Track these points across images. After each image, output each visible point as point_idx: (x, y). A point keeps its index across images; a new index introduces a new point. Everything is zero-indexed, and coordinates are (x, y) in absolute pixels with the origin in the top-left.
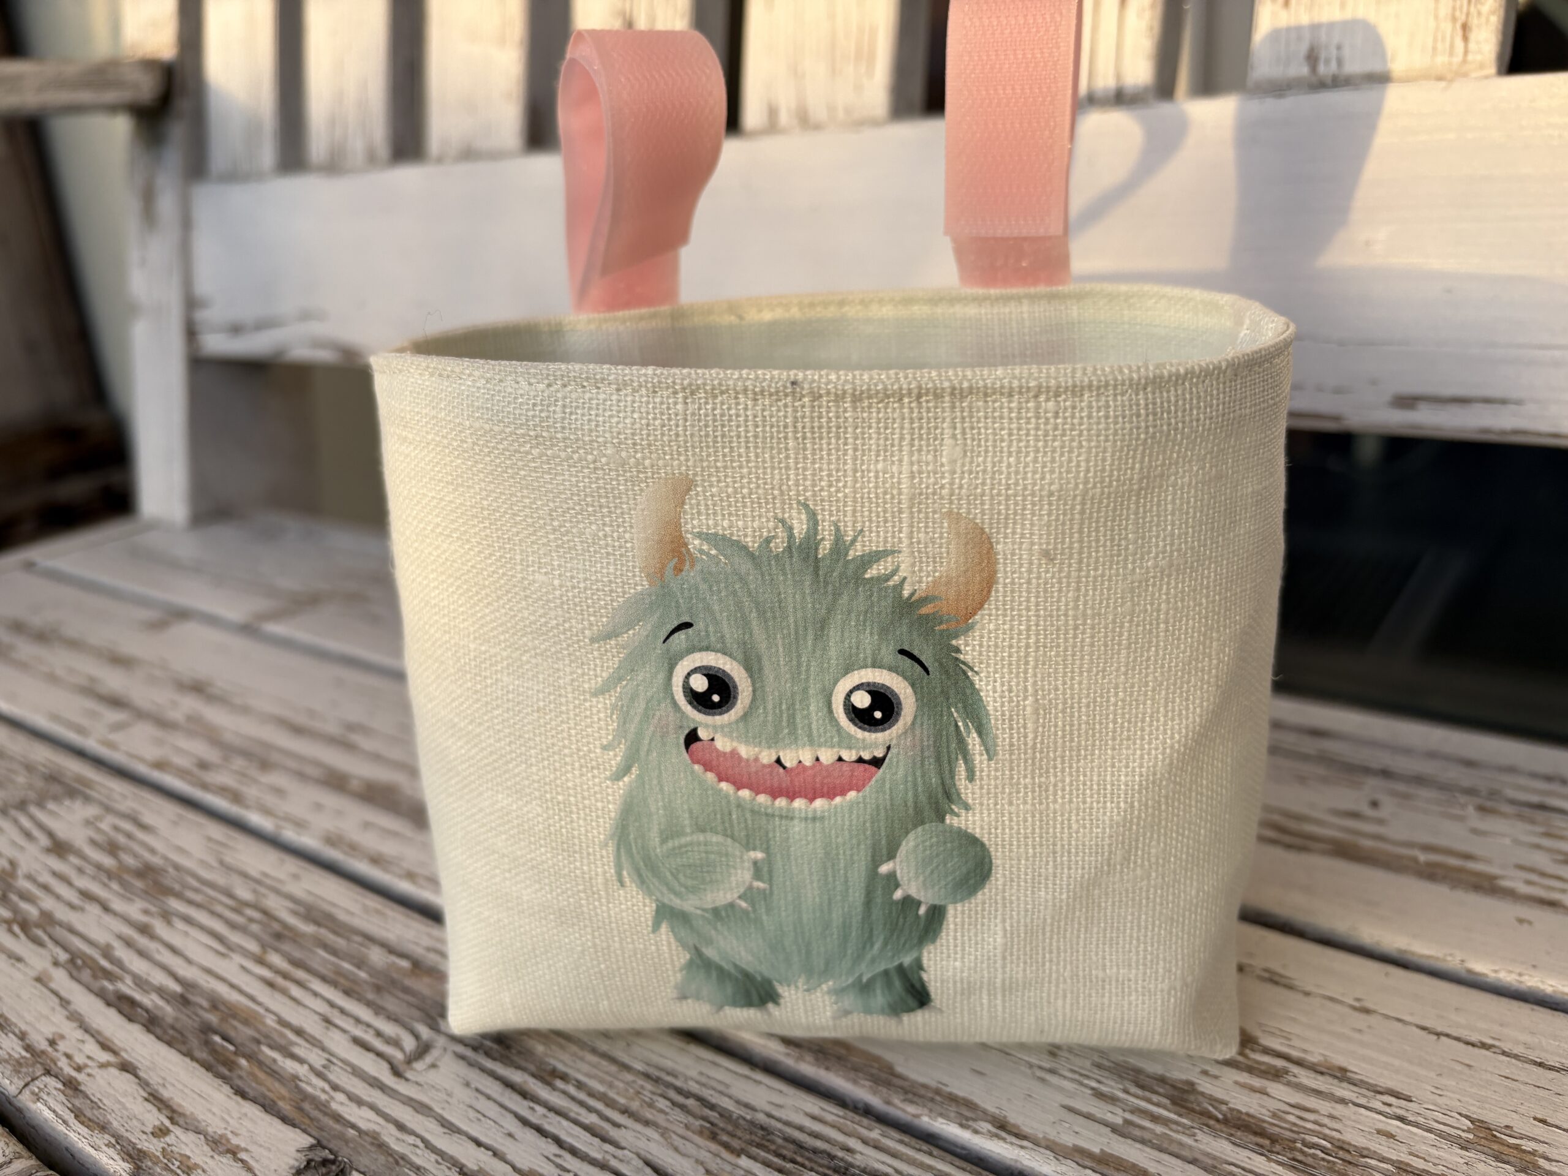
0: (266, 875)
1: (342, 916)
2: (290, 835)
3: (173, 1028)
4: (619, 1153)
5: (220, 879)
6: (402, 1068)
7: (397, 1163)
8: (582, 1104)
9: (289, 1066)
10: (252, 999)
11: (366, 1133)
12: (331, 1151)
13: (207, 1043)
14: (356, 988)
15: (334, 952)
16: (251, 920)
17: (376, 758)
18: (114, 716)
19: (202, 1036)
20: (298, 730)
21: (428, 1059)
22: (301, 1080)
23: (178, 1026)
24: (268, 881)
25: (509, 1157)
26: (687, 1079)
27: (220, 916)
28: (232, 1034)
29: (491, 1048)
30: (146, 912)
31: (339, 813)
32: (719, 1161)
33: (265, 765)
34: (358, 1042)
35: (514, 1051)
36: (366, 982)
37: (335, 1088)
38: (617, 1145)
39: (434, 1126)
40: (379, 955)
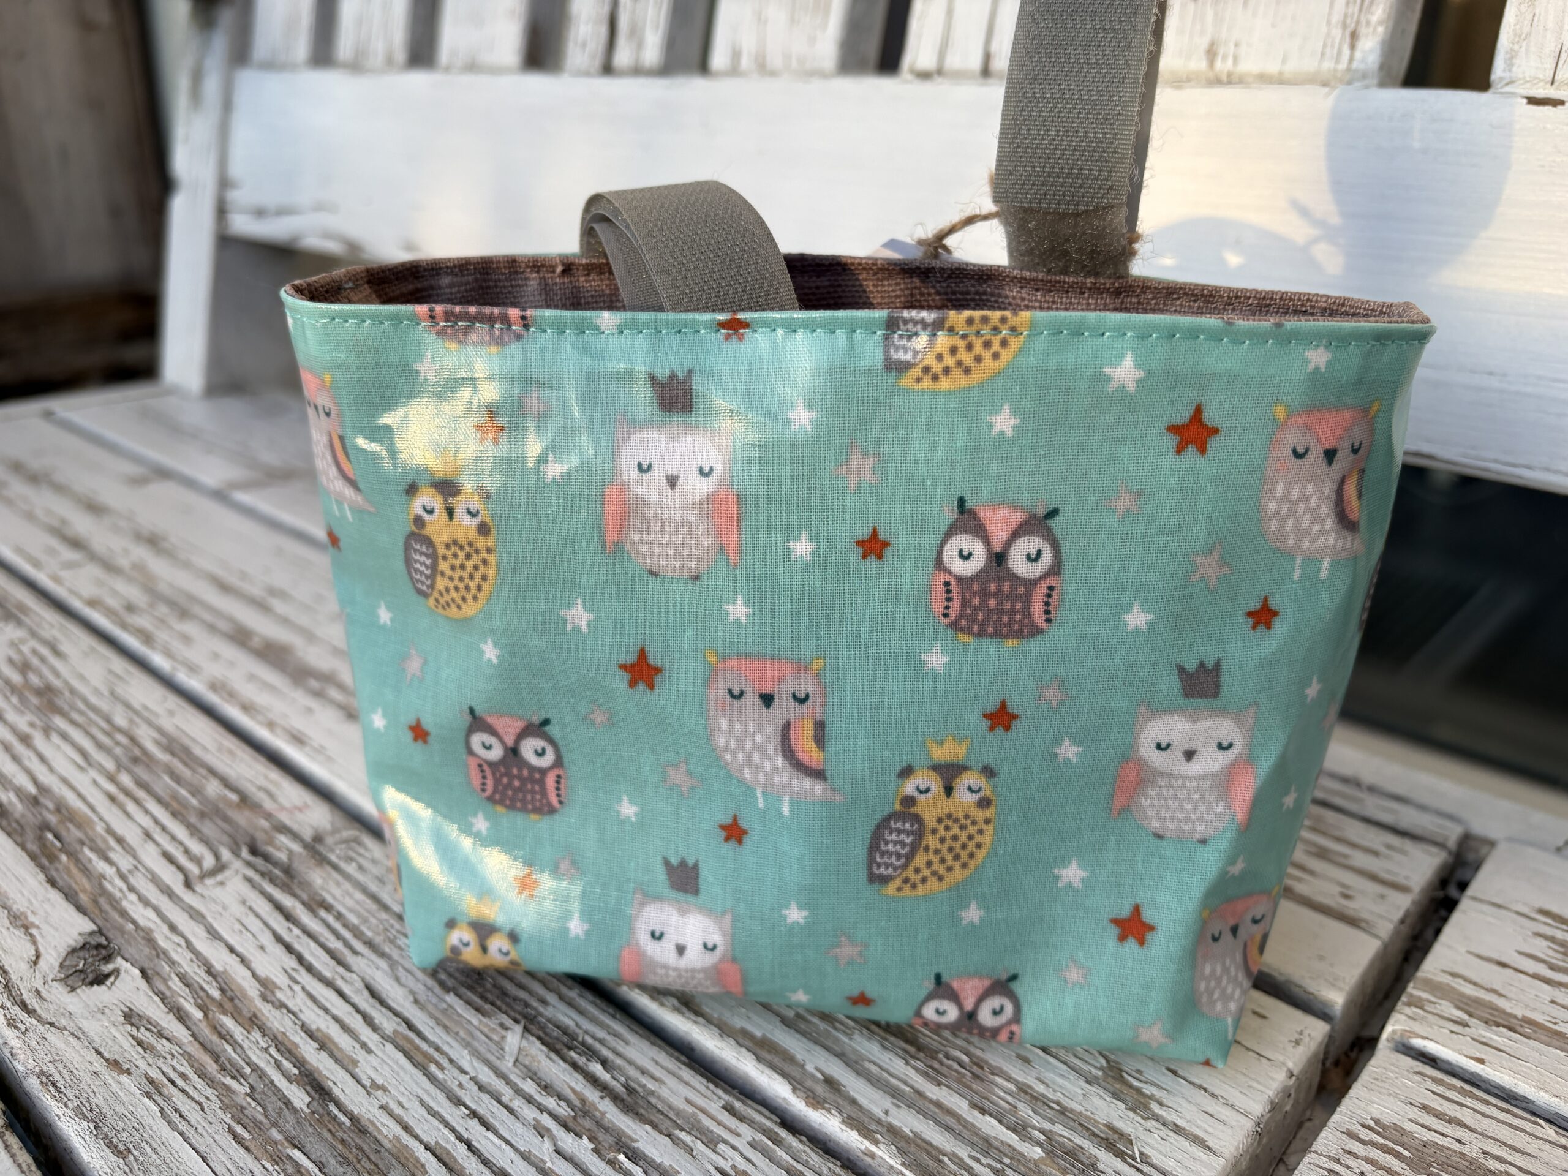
0: (146, 708)
1: (197, 751)
2: (183, 678)
3: (17, 822)
4: (347, 975)
5: (104, 705)
6: (194, 881)
7: (158, 956)
8: (334, 932)
9: (101, 866)
10: (92, 808)
11: (142, 929)
12: (107, 939)
13: (41, 839)
14: (184, 812)
15: (178, 780)
16: (118, 743)
17: (285, 621)
18: (69, 554)
19: (38, 832)
20: (225, 588)
21: (220, 877)
22: (105, 879)
23: (22, 821)
24: (146, 714)
25: (253, 965)
27: (93, 738)
28: (64, 833)
29: (277, 877)
30: (32, 725)
31: (232, 664)
32: (430, 994)
33: (184, 614)
34: (166, 855)
35: (296, 881)
36: (194, 808)
37: (132, 889)
38: (348, 969)
39: (201, 931)
40: (213, 788)
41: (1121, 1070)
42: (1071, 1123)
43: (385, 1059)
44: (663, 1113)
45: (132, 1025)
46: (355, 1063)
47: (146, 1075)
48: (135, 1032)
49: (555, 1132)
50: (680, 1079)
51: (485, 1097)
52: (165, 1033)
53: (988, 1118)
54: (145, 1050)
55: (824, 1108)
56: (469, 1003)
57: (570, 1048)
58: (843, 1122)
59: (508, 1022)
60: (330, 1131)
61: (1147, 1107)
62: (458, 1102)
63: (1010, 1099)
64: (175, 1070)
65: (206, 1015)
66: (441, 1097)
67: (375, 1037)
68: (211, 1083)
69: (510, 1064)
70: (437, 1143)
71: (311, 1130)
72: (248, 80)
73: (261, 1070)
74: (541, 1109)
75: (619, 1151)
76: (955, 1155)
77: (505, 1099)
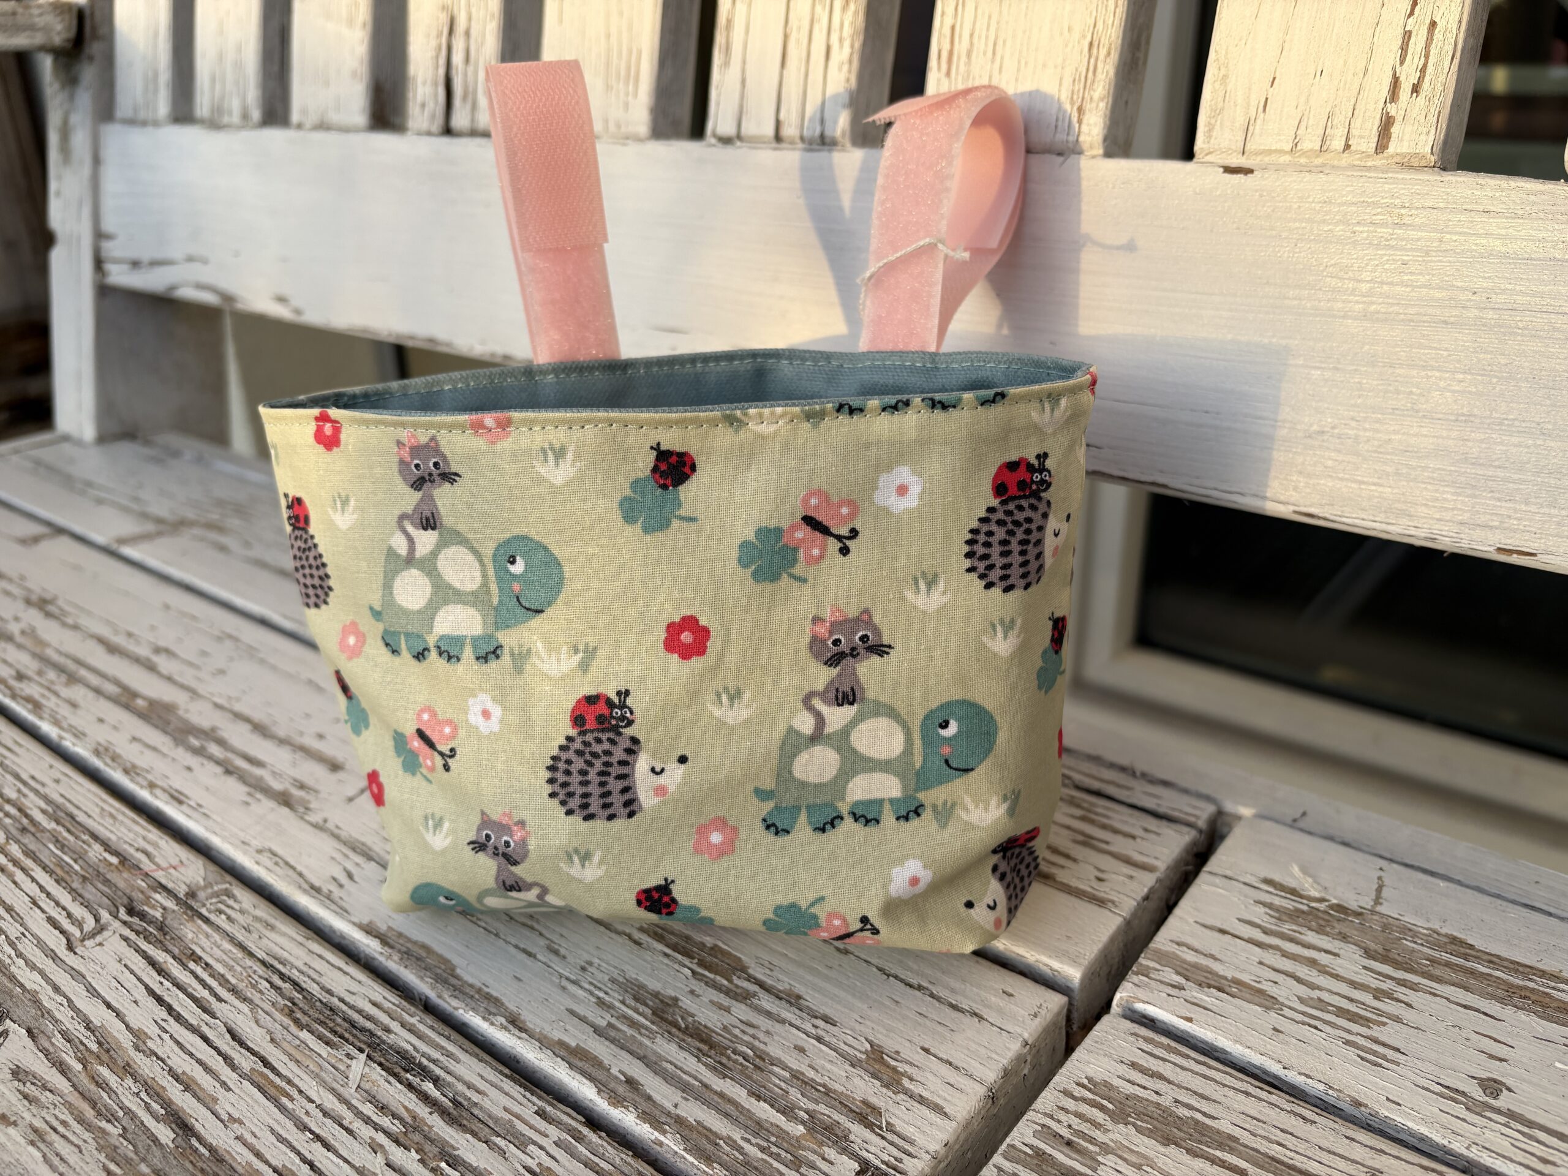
0: (33, 778)
1: (81, 817)
2: (69, 744)
4: (211, 1021)
6: (76, 943)
7: (43, 1016)
8: (201, 981)
11: (29, 992)
14: (67, 877)
15: (62, 847)
16: (9, 816)
17: (169, 680)
20: (112, 649)
21: (99, 939)
24: (34, 783)
25: (128, 1019)
26: (293, 966)
29: (152, 935)
31: (117, 727)
32: (285, 1032)
33: (72, 679)
34: (51, 921)
35: (168, 937)
36: (76, 873)
37: (20, 955)
38: (213, 1016)
39: (81, 990)
40: (96, 852)
41: (882, 1053)
42: (833, 1102)
43: (242, 1095)
44: (483, 1122)
45: (19, 1080)
46: (215, 1100)
47: (31, 1126)
48: (21, 1087)
49: (387, 1148)
50: (501, 1089)
51: (329, 1122)
52: (49, 1085)
53: (762, 1103)
54: (30, 1102)
55: (623, 1106)
56: (320, 1038)
57: (407, 1071)
58: (638, 1117)
59: (354, 1052)
60: (191, 1162)
61: (899, 1083)
62: (304, 1128)
63: (783, 1085)
64: (57, 1118)
65: (84, 1066)
66: (289, 1124)
67: (234, 1075)
68: (89, 1127)
69: (353, 1090)
70: (284, 1166)
71: (175, 1162)
72: (114, 136)
73: (133, 1113)
74: (377, 1127)
75: (441, 1160)
76: (729, 1138)
77: (346, 1123)
